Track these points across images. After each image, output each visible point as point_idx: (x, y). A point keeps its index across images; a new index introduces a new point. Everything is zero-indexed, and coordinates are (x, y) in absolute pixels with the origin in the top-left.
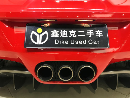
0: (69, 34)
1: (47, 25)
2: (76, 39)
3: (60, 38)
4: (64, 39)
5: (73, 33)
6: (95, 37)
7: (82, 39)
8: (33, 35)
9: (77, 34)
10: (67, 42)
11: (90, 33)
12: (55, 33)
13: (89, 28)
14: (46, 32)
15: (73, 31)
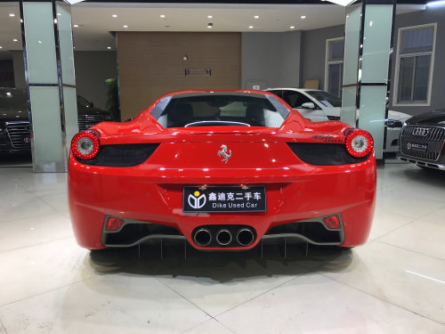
0: (226, 197)
1: (203, 188)
2: (234, 202)
3: (218, 201)
4: (222, 202)
5: (231, 196)
6: (253, 200)
7: (240, 202)
8: (191, 199)
9: (235, 196)
10: (225, 205)
11: (248, 195)
12: (212, 196)
13: (248, 191)
14: (203, 196)
15: (230, 194)
